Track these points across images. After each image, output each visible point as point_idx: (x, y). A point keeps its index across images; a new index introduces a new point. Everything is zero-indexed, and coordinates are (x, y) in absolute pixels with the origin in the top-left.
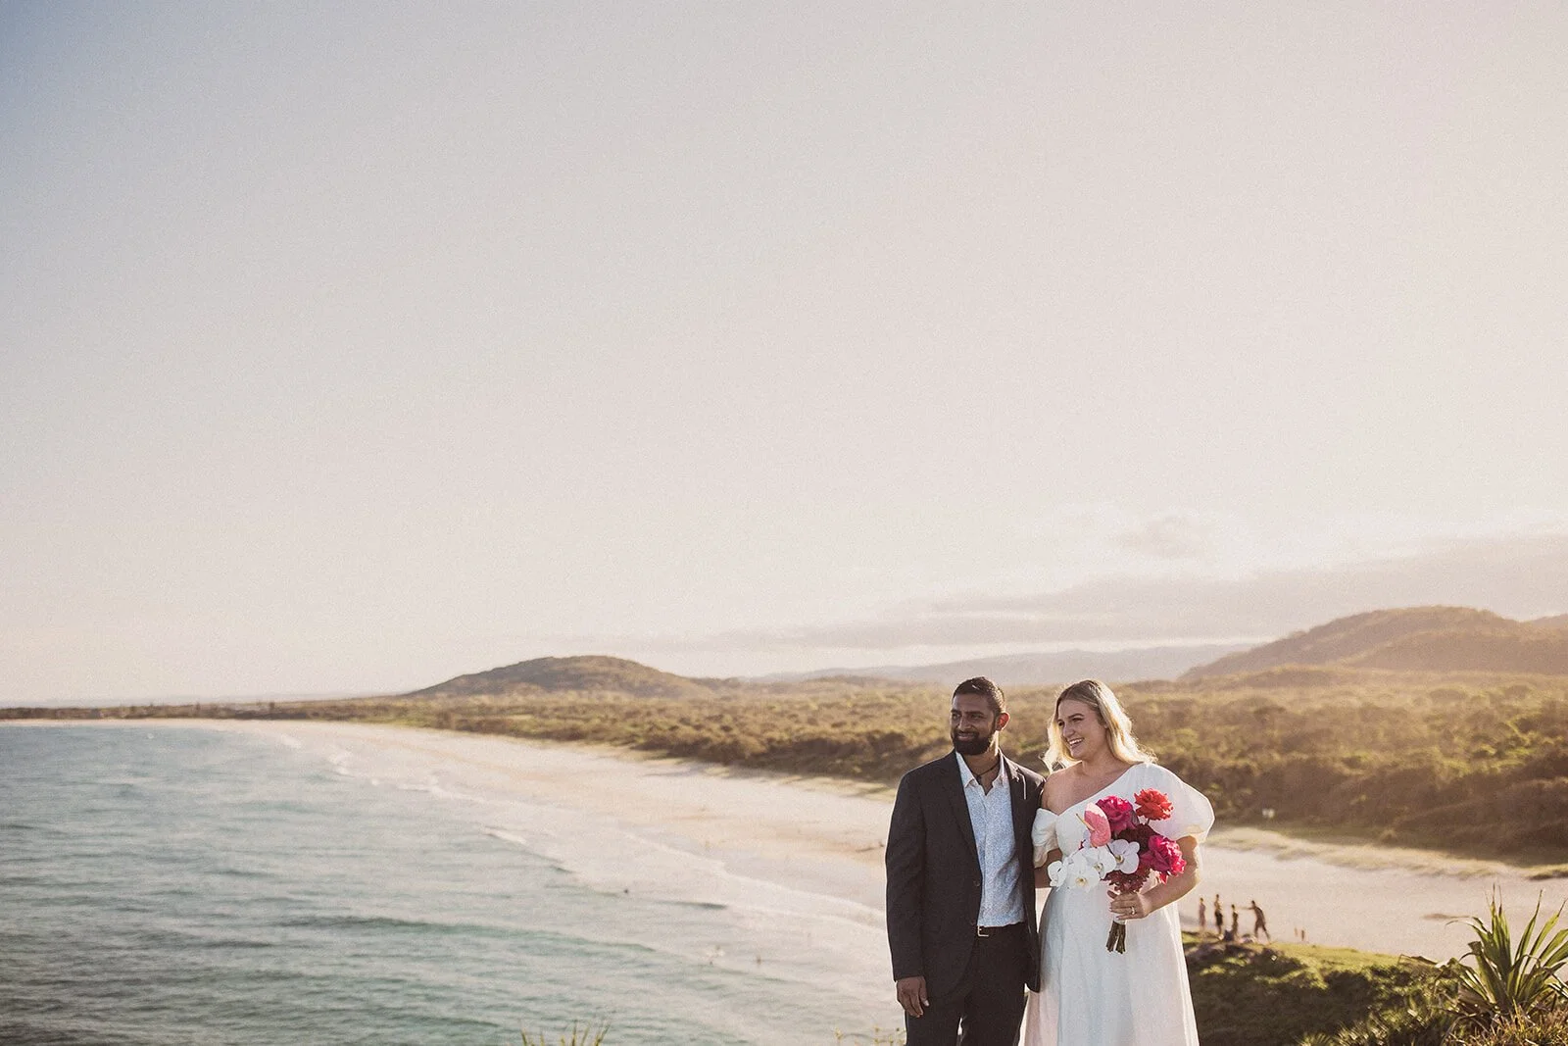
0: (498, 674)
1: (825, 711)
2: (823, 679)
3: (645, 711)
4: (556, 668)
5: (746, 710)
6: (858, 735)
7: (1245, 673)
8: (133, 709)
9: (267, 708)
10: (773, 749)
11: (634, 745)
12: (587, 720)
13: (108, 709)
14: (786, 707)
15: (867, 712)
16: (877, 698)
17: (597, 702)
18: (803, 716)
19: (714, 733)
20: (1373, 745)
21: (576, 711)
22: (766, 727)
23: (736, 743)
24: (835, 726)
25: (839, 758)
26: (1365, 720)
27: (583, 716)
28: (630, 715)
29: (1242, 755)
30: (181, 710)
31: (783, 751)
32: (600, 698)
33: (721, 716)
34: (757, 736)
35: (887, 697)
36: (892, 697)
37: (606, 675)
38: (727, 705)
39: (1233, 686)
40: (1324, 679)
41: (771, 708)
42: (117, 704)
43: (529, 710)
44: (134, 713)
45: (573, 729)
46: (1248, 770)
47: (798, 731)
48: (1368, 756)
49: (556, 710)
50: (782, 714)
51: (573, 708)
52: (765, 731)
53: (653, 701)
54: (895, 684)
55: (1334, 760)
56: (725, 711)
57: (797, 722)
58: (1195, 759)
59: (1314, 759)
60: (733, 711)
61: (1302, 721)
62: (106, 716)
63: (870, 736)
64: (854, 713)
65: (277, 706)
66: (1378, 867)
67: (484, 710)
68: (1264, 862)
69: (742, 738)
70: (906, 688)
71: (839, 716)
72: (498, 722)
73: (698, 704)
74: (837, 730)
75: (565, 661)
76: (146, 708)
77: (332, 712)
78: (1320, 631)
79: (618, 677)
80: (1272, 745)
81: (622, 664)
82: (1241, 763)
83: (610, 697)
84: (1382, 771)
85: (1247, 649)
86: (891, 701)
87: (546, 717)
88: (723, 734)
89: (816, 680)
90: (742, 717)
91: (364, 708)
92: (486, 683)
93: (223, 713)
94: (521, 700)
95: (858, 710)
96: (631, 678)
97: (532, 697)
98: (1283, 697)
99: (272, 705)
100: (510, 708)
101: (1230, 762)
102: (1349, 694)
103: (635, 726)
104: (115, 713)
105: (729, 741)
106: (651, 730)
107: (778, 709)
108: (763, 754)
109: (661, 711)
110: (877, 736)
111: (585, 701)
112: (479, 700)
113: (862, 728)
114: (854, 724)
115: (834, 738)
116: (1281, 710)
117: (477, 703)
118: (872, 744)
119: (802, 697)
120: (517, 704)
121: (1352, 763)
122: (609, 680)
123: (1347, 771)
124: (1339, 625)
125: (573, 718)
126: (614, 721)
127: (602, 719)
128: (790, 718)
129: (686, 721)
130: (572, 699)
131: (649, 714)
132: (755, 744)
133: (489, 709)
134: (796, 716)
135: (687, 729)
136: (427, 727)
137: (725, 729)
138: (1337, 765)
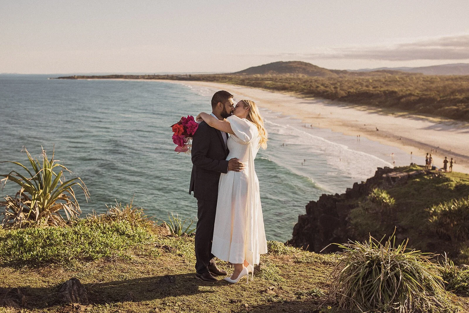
0: (263, 67)
3: (310, 81)
4: (283, 65)
5: (346, 81)
6: (380, 91)
8: (149, 76)
9: (189, 76)
10: (349, 95)
11: (303, 92)
12: (289, 83)
13: (142, 76)
14: (361, 81)
15: (388, 83)
17: (295, 77)
18: (365, 84)
19: (331, 89)
23: (337, 93)
24: (374, 88)
25: (372, 99)
27: (289, 82)
28: (304, 82)
30: (163, 77)
31: (353, 96)
32: (298, 76)
37: (300, 68)
38: (340, 79)
41: (355, 81)
42: (144, 74)
43: (271, 79)
44: (150, 77)
45: (284, 86)
47: (360, 89)
49: (280, 79)
50: (357, 83)
51: (286, 79)
52: (348, 89)
53: (315, 78)
56: (339, 82)
57: (362, 86)
60: (341, 82)
62: (141, 78)
63: (385, 92)
65: (192, 76)
67: (257, 79)
69: (339, 91)
72: (260, 83)
73: (330, 79)
74: (374, 89)
75: (286, 62)
76: (153, 76)
77: (209, 79)
79: (304, 69)
81: (306, 64)
83: (301, 76)
87: (277, 82)
88: (333, 89)
90: (343, 84)
91: (219, 77)
93: (175, 78)
94: (270, 76)
95: (386, 82)
96: (309, 69)
97: (275, 75)
99: (190, 75)
100: (265, 79)
103: (305, 86)
104: (143, 77)
105: (334, 92)
106: (310, 87)
107: (358, 81)
109: (316, 81)
110: (387, 92)
111: (292, 77)
112: (257, 76)
113: (385, 88)
114: (381, 88)
115: (371, 92)
117: (255, 76)
118: (385, 94)
119: (367, 77)
120: (269, 77)
122: (301, 70)
125: (285, 83)
126: (299, 84)
127: (295, 83)
128: (360, 84)
129: (323, 85)
130: (287, 76)
131: (311, 82)
132: (343, 93)
133: (259, 78)
134: (362, 84)
135: (322, 87)
136: (237, 84)
137: (335, 88)
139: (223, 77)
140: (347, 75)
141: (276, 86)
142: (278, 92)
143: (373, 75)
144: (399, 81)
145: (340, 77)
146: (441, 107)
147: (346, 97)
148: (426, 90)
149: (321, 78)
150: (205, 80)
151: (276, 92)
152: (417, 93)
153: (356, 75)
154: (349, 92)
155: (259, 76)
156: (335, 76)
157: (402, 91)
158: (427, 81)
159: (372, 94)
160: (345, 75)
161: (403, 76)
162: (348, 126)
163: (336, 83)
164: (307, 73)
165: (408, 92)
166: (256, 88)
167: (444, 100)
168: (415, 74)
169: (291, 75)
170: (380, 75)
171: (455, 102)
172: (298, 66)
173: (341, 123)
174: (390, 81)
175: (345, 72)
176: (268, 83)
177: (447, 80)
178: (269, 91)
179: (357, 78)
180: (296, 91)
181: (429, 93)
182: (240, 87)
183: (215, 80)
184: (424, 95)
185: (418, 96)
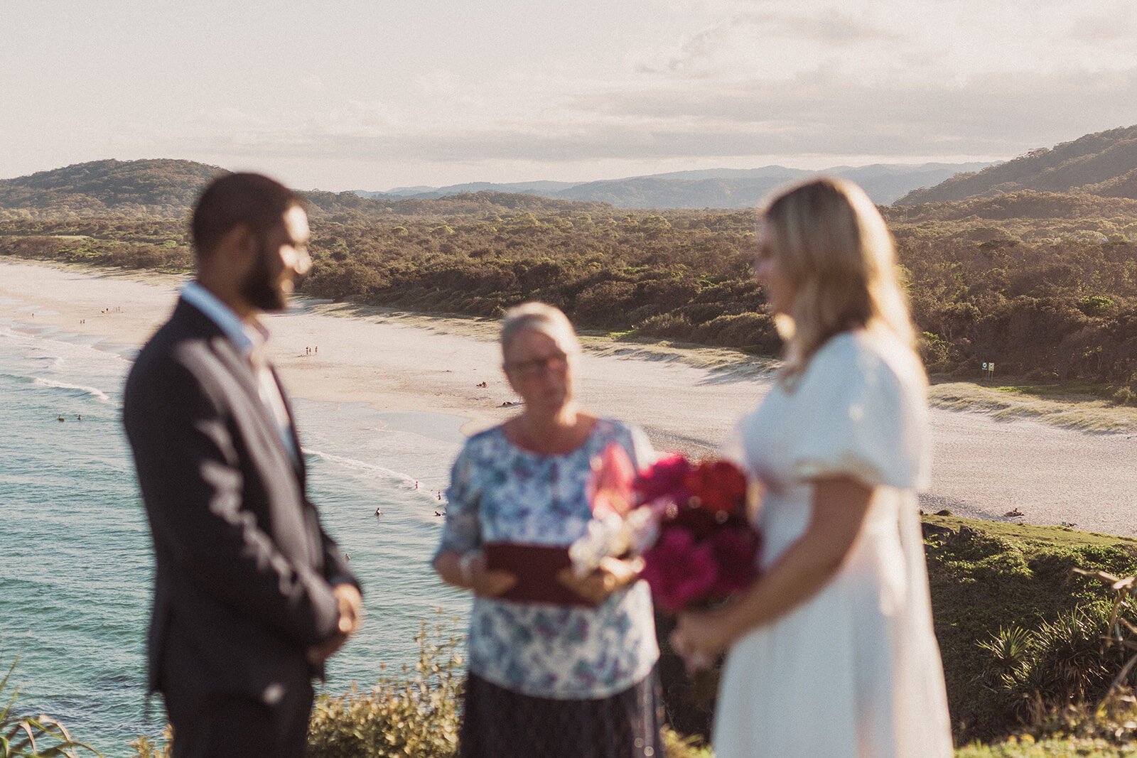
0: (41, 180)
1: (465, 236)
2: (463, 197)
5: (364, 233)
6: (502, 267)
7: (973, 200)
10: (396, 283)
12: (160, 243)
14: (415, 230)
15: (516, 238)
16: (531, 221)
18: (436, 242)
19: (323, 262)
20: (1117, 287)
21: (146, 231)
22: (392, 254)
23: (350, 273)
24: (474, 255)
25: (479, 294)
26: (1107, 258)
27: (154, 237)
29: (963, 298)
31: (409, 285)
33: (333, 240)
34: (378, 266)
35: (540, 220)
36: (548, 221)
38: (341, 227)
39: (961, 215)
40: (1066, 208)
41: (396, 231)
43: (85, 229)
45: (141, 253)
46: (968, 315)
47: (428, 260)
48: (1108, 300)
49: (119, 228)
50: (408, 239)
51: (141, 227)
52: (387, 260)
54: (553, 204)
55: (1068, 303)
56: (339, 234)
57: (428, 250)
59: (1047, 303)
60: (347, 235)
61: (1036, 257)
63: (517, 267)
64: (498, 239)
66: (1111, 429)
67: (24, 227)
68: (981, 421)
69: (358, 268)
70: (566, 210)
71: (480, 243)
72: (43, 243)
74: (476, 260)
75: (130, 164)
78: (1065, 151)
80: (998, 285)
82: (961, 306)
84: (1121, 318)
85: (978, 171)
86: (546, 225)
87: (106, 237)
88: (333, 262)
89: (453, 198)
90: (359, 242)
92: (26, 192)
94: (73, 215)
95: (505, 236)
97: (89, 212)
98: (1016, 230)
100: (59, 225)
101: (948, 306)
102: (1094, 227)
105: (342, 271)
107: (405, 233)
108: (384, 289)
110: (526, 268)
111: (158, 218)
112: (19, 215)
114: (499, 253)
115: (473, 269)
116: (1012, 244)
117: (15, 218)
118: (520, 278)
119: (435, 218)
120: (68, 220)
121: (1089, 309)
123: (1083, 318)
124: (1089, 143)
125: (141, 240)
127: (179, 242)
128: (420, 243)
130: (140, 215)
133: (31, 225)
134: (427, 241)
138: (1071, 311)
140: (358, 212)
141: (110, 254)
145: (341, 219)
146: (712, 315)
148: (651, 260)
152: (627, 272)
153: (390, 209)
155: (27, 214)
157: (574, 264)
165: (596, 269)
167: (719, 290)
169: (152, 212)
171: (754, 296)
175: (348, 199)
176: (76, 243)
178: (86, 270)
181: (662, 271)
184: (649, 277)
185: (630, 281)
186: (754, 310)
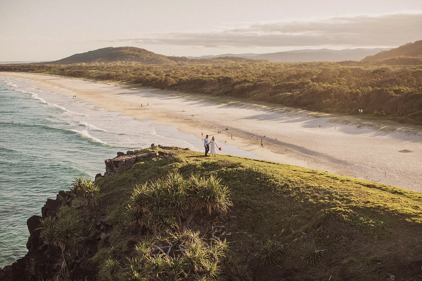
4: (113, 52)
5: (182, 69)
12: (117, 72)
17: (127, 65)
18: (202, 71)
21: (115, 69)
24: (209, 74)
27: (117, 70)
28: (135, 70)
37: (132, 55)
43: (97, 68)
46: (357, 94)
48: (404, 88)
49: (108, 68)
50: (194, 71)
51: (115, 67)
55: (390, 90)
58: (338, 88)
67: (81, 68)
77: (22, 68)
79: (137, 56)
81: (140, 50)
83: (134, 64)
87: (103, 70)
88: (164, 77)
90: (178, 71)
91: (36, 67)
94: (97, 64)
96: (143, 56)
97: (103, 63)
100: (91, 67)
103: (134, 74)
106: (139, 76)
107: (195, 68)
109: (148, 69)
111: (122, 65)
112: (82, 64)
117: (79, 65)
120: (95, 65)
121: (396, 92)
122: (134, 57)
123: (394, 94)
126: (128, 72)
127: (123, 72)
128: (197, 72)
129: (155, 73)
131: (143, 70)
132: (173, 81)
133: (83, 67)
134: (199, 71)
135: (154, 76)
136: (55, 74)
137: (168, 75)
138: (390, 92)
139: (40, 67)
141: (101, 75)
142: (101, 82)
143: (215, 62)
144: (240, 68)
147: (176, 85)
148: (263, 76)
149: (154, 66)
150: (17, 70)
151: (99, 82)
152: (253, 80)
154: (180, 80)
155: (84, 64)
156: (173, 63)
157: (238, 77)
158: (269, 68)
159: (205, 81)
160: (184, 63)
161: (246, 63)
162: (171, 117)
163: (170, 71)
164: (141, 60)
165: (243, 79)
166: (76, 78)
167: (280, 85)
168: (260, 61)
169: (122, 63)
170: (222, 62)
171: (290, 88)
172: (131, 52)
173: (165, 114)
174: (230, 68)
175: (184, 59)
176: (93, 72)
177: (291, 66)
178: (91, 80)
179: (196, 66)
180: (122, 80)
181: (264, 79)
182: (59, 77)
183: (29, 70)
184: (259, 81)
185: (253, 82)
186: (290, 92)
